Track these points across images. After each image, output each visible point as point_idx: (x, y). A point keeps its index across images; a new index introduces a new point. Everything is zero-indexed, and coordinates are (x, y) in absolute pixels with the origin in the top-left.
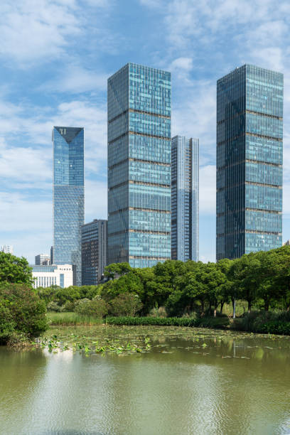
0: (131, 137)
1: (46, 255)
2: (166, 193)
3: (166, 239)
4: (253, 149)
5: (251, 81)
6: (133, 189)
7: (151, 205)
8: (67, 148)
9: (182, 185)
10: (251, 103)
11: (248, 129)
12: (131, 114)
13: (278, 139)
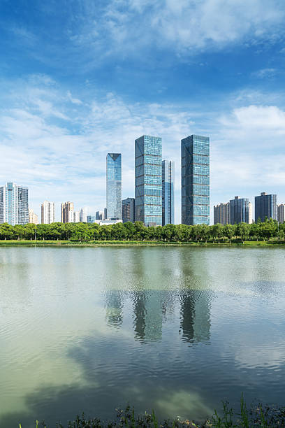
0: (145, 165)
1: (102, 212)
2: (160, 188)
3: (160, 208)
4: (196, 169)
5: (195, 142)
6: (146, 187)
7: (154, 193)
8: (113, 163)
9: (167, 180)
10: (195, 151)
11: (194, 161)
12: (145, 156)
13: (207, 165)
